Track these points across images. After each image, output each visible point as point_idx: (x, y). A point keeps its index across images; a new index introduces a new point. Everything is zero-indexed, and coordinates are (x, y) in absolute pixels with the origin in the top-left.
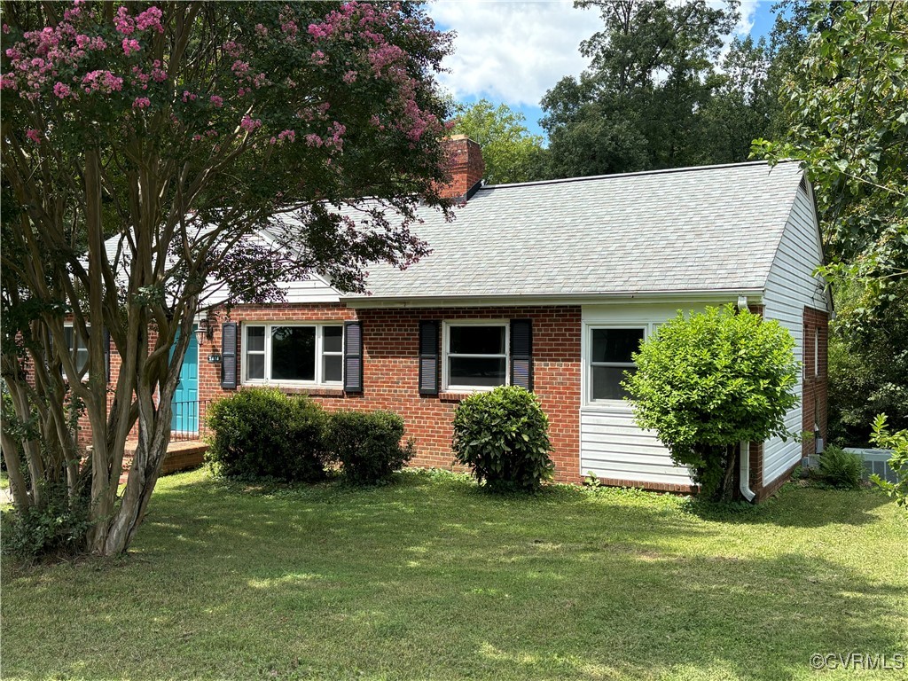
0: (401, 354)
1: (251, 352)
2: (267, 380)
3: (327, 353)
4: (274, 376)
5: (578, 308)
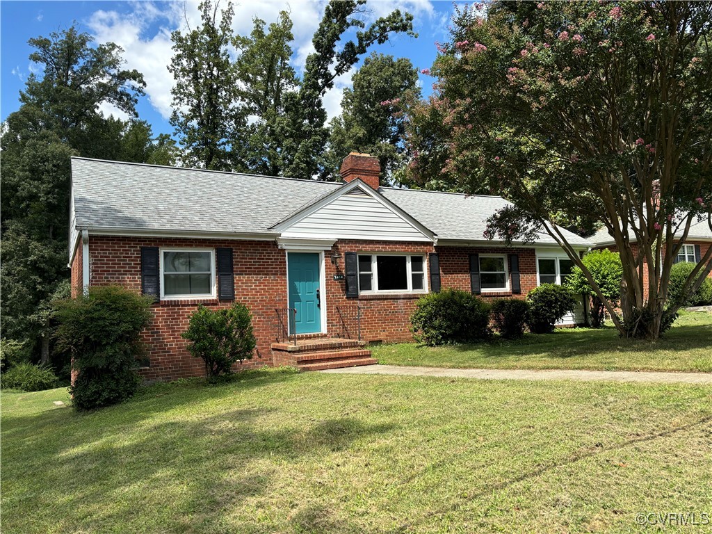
0: (460, 272)
1: (362, 273)
2: (375, 290)
3: (414, 272)
4: (380, 288)
5: (534, 249)
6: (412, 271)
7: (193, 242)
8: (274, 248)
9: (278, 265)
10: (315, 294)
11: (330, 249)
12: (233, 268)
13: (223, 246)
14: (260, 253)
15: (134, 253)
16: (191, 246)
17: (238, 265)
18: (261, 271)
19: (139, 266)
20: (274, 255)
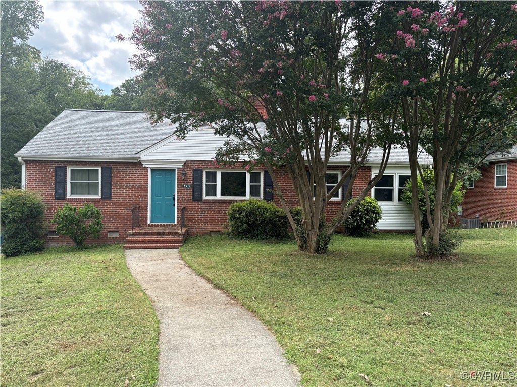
1: (208, 183)
2: (219, 196)
3: (251, 184)
4: (222, 195)
5: (371, 167)
6: (251, 183)
7: (86, 163)
8: (140, 166)
9: (142, 178)
10: (171, 197)
11: (182, 167)
12: (111, 179)
13: (106, 166)
14: (130, 170)
15: (51, 170)
16: (86, 165)
17: (115, 177)
18: (130, 182)
19: (54, 177)
20: (139, 171)
